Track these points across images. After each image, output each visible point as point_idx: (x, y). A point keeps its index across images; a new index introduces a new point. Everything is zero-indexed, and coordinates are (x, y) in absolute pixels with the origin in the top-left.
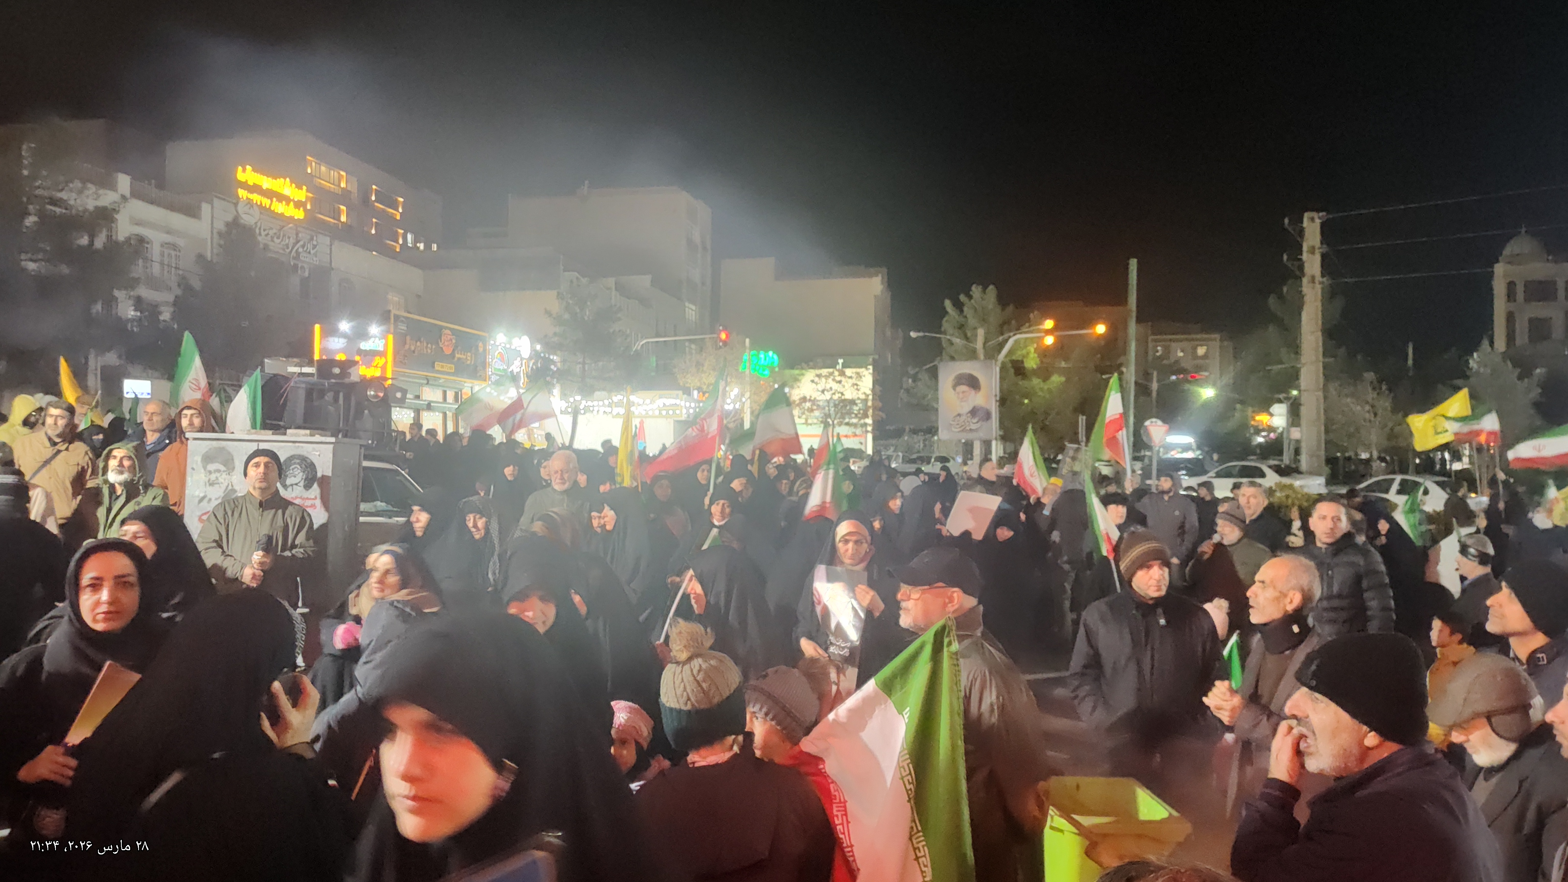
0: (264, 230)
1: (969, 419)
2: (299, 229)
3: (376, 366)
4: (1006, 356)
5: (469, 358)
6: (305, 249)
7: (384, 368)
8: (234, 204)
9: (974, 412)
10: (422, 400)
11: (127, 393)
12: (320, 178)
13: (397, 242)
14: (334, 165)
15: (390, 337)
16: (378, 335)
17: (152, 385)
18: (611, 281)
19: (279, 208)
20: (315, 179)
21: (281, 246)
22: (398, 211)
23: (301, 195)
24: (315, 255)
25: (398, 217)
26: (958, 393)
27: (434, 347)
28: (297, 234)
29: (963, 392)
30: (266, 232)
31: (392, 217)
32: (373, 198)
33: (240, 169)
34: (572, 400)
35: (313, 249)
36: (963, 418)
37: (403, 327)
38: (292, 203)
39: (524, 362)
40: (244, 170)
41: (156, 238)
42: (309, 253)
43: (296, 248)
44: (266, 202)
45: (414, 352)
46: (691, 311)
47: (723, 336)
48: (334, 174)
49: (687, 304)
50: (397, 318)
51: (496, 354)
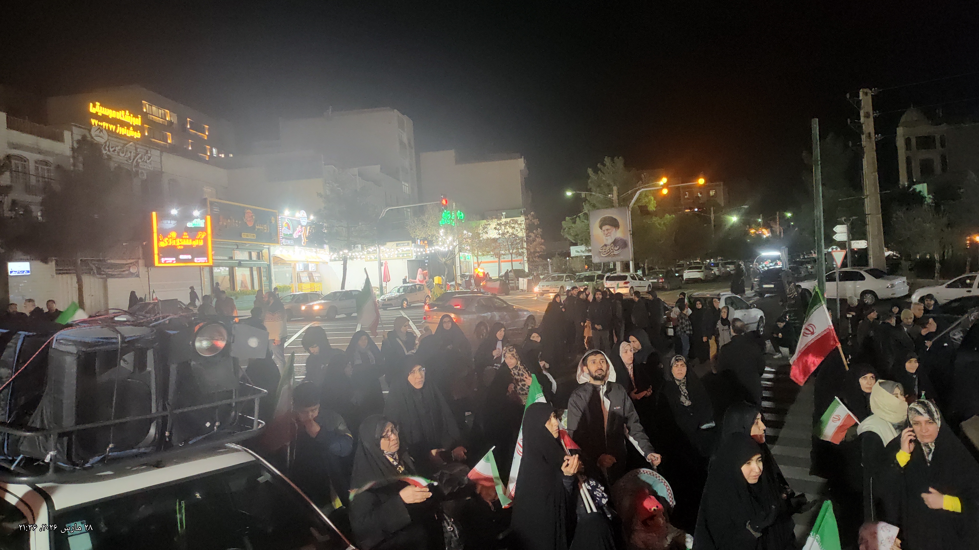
0: (112, 148)
1: (612, 248)
2: (138, 146)
3: (199, 239)
4: (635, 204)
5: (265, 228)
6: (143, 159)
7: (205, 239)
8: (88, 129)
9: (615, 243)
10: (235, 260)
11: (11, 272)
12: (152, 115)
13: (206, 154)
14: (160, 106)
15: (209, 218)
16: (199, 217)
17: (30, 265)
18: (355, 170)
19: (122, 131)
20: (149, 115)
21: (125, 159)
22: (205, 134)
23: (137, 121)
24: (150, 163)
25: (206, 138)
26: (604, 231)
27: (240, 222)
28: (136, 150)
29: (607, 230)
30: (113, 149)
31: (201, 139)
32: (188, 127)
33: (91, 105)
34: (341, 253)
35: (148, 160)
36: (608, 248)
37: (216, 209)
38: (131, 128)
39: (303, 228)
40: (94, 106)
41: (31, 157)
42: (146, 162)
43: (136, 159)
44: (112, 127)
45: (226, 227)
46: (406, 187)
47: (444, 202)
48: (161, 111)
49: (403, 183)
50: (212, 203)
51: (284, 224)
